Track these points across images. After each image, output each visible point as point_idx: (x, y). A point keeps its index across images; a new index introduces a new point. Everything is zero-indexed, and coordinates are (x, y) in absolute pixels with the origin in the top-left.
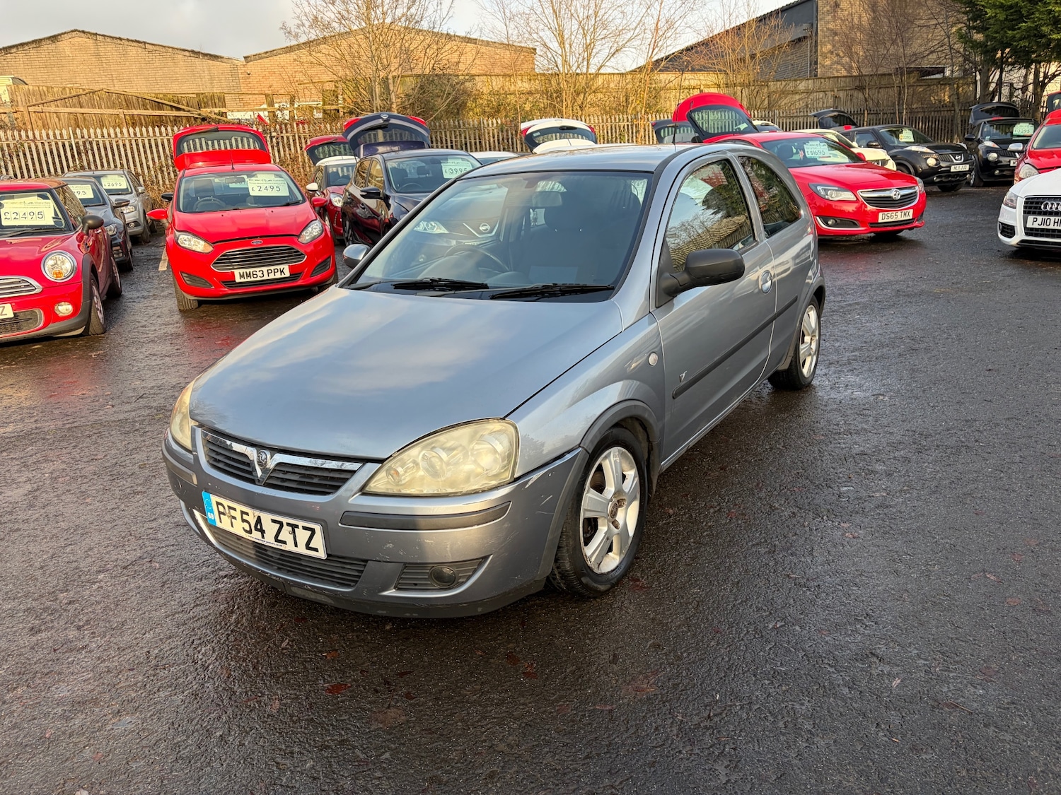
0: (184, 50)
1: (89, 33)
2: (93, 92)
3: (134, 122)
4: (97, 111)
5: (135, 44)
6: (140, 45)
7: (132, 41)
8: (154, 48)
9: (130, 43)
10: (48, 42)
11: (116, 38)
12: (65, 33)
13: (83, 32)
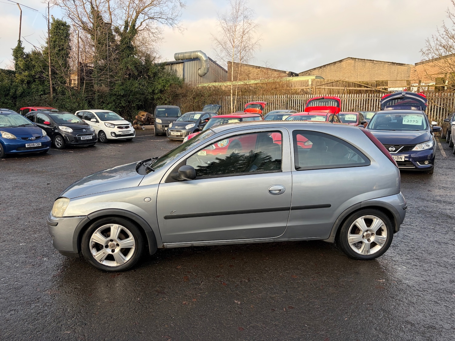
0: (389, 62)
1: (353, 58)
2: (338, 81)
3: (350, 92)
4: (338, 88)
5: (369, 61)
6: (371, 61)
7: (369, 60)
8: (377, 62)
9: (368, 61)
10: (338, 62)
11: (363, 59)
12: (345, 59)
13: (351, 58)
